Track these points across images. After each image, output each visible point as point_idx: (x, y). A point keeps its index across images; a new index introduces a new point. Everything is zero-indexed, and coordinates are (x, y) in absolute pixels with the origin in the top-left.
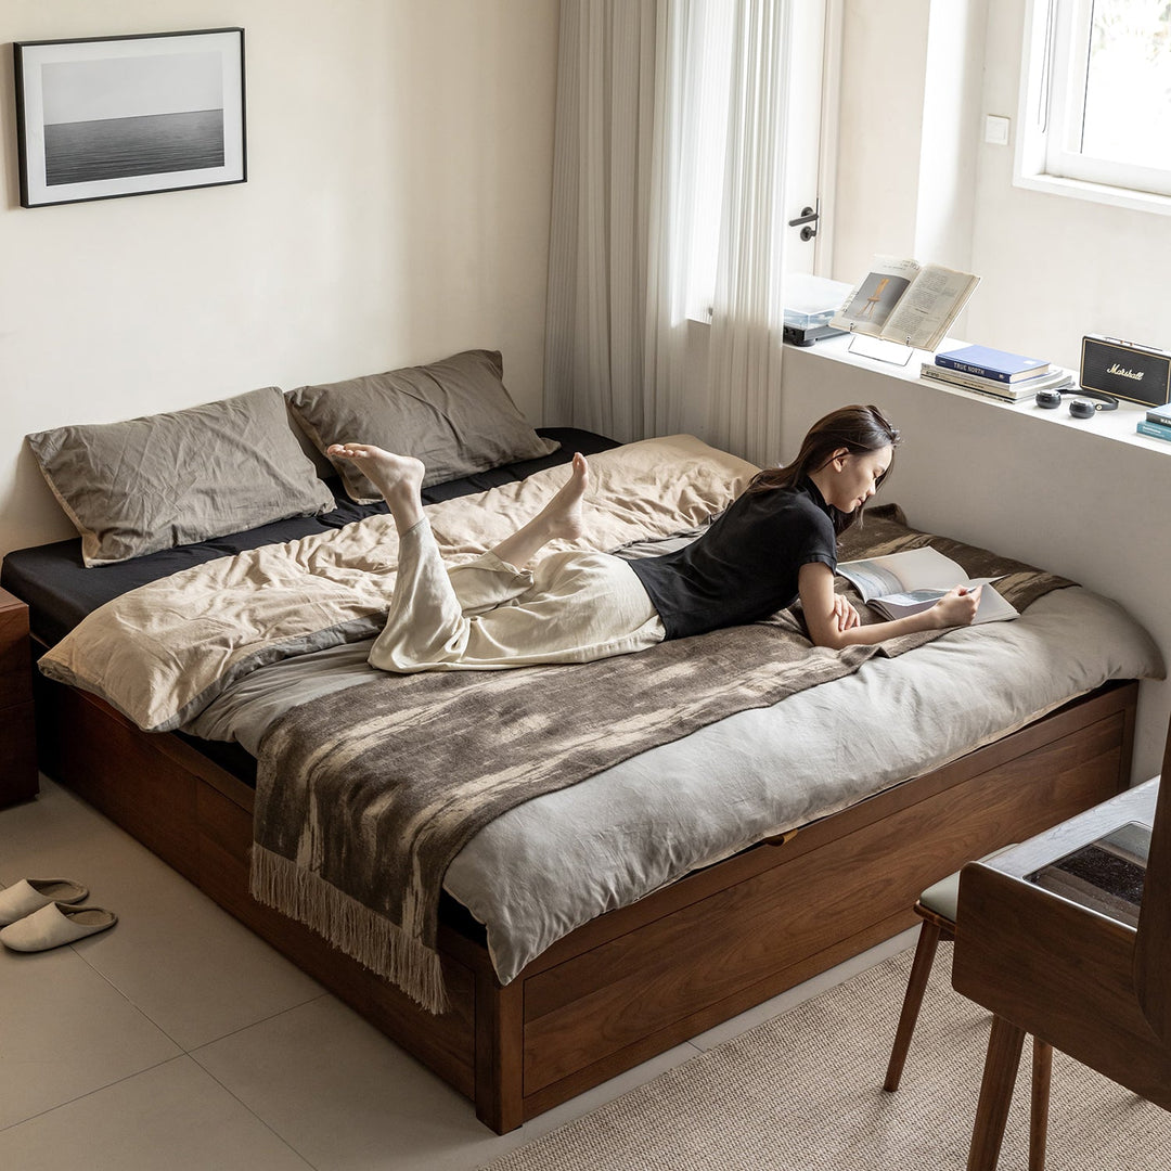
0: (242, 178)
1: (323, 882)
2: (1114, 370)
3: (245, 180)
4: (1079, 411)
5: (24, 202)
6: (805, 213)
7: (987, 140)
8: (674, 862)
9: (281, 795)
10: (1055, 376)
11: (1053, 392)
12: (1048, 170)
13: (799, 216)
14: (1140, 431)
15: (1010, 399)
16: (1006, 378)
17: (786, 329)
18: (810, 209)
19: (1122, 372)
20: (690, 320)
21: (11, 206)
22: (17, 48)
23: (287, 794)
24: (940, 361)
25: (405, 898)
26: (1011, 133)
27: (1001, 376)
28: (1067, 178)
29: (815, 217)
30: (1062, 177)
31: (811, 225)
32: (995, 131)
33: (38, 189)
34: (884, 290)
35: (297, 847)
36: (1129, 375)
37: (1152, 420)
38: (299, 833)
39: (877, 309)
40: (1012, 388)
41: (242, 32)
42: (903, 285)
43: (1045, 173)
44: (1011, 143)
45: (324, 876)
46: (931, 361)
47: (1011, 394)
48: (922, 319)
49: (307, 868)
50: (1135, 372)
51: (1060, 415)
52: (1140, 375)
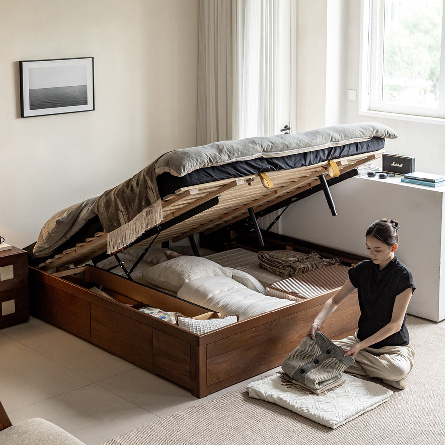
2: (393, 164)
3: (94, 110)
4: (382, 177)
5: (22, 116)
6: (285, 127)
7: (349, 99)
10: (374, 168)
11: (374, 172)
12: (371, 109)
13: (284, 128)
14: (402, 181)
15: (359, 175)
18: (287, 126)
19: (396, 165)
21: (18, 117)
22: (21, 63)
25: (148, 193)
26: (357, 96)
28: (378, 111)
29: (289, 128)
30: (376, 111)
31: (288, 131)
32: (352, 95)
33: (27, 112)
36: (398, 165)
37: (406, 177)
41: (93, 58)
44: (357, 99)
50: (400, 164)
51: (376, 178)
52: (402, 165)
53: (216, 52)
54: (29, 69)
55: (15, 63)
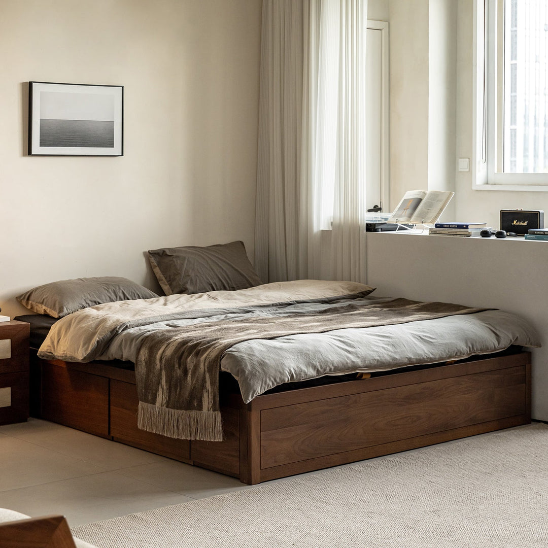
0: (121, 154)
1: (167, 409)
2: (515, 222)
3: (122, 155)
4: (499, 235)
5: (30, 153)
6: (374, 207)
7: (459, 170)
8: (319, 369)
9: (149, 376)
11: (488, 230)
12: (489, 183)
13: (372, 208)
14: (527, 238)
15: (469, 235)
16: (467, 227)
17: (367, 225)
18: (377, 206)
19: (518, 223)
20: (322, 230)
21: (24, 155)
22: (30, 84)
23: (151, 376)
24: (437, 226)
25: (203, 395)
26: (470, 165)
27: (464, 226)
28: (498, 184)
29: (380, 209)
30: (495, 184)
32: (462, 164)
33: (36, 148)
34: (411, 205)
35: (156, 397)
36: (522, 224)
37: (532, 233)
38: (157, 391)
39: (408, 212)
40: (469, 230)
41: (123, 87)
42: (420, 200)
43: (487, 184)
44: (470, 170)
45: (167, 407)
46: (434, 227)
47: (469, 233)
48: (428, 212)
49: (160, 406)
50: (524, 222)
52: (526, 222)
53: (282, 89)
54: (41, 92)
55: (23, 84)
